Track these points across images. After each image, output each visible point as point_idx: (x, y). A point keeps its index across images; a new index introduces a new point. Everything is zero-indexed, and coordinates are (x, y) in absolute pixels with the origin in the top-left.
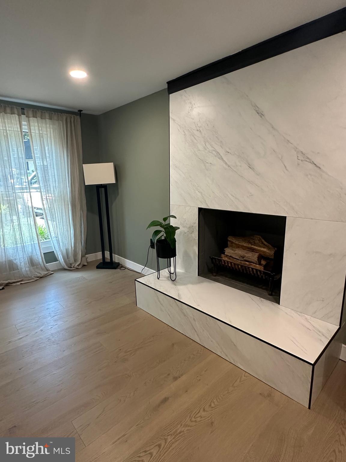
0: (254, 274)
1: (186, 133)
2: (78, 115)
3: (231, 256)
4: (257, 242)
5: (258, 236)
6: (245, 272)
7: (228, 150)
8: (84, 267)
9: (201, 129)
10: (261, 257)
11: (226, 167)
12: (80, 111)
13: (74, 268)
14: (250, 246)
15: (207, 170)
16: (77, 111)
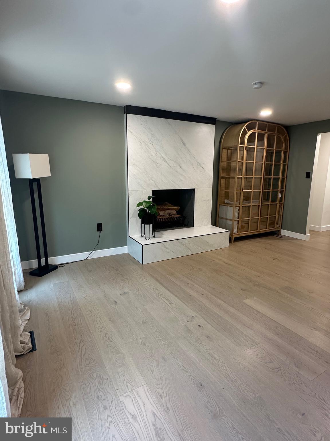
1: (142, 143)
7: (170, 158)
9: (153, 143)
11: (169, 167)
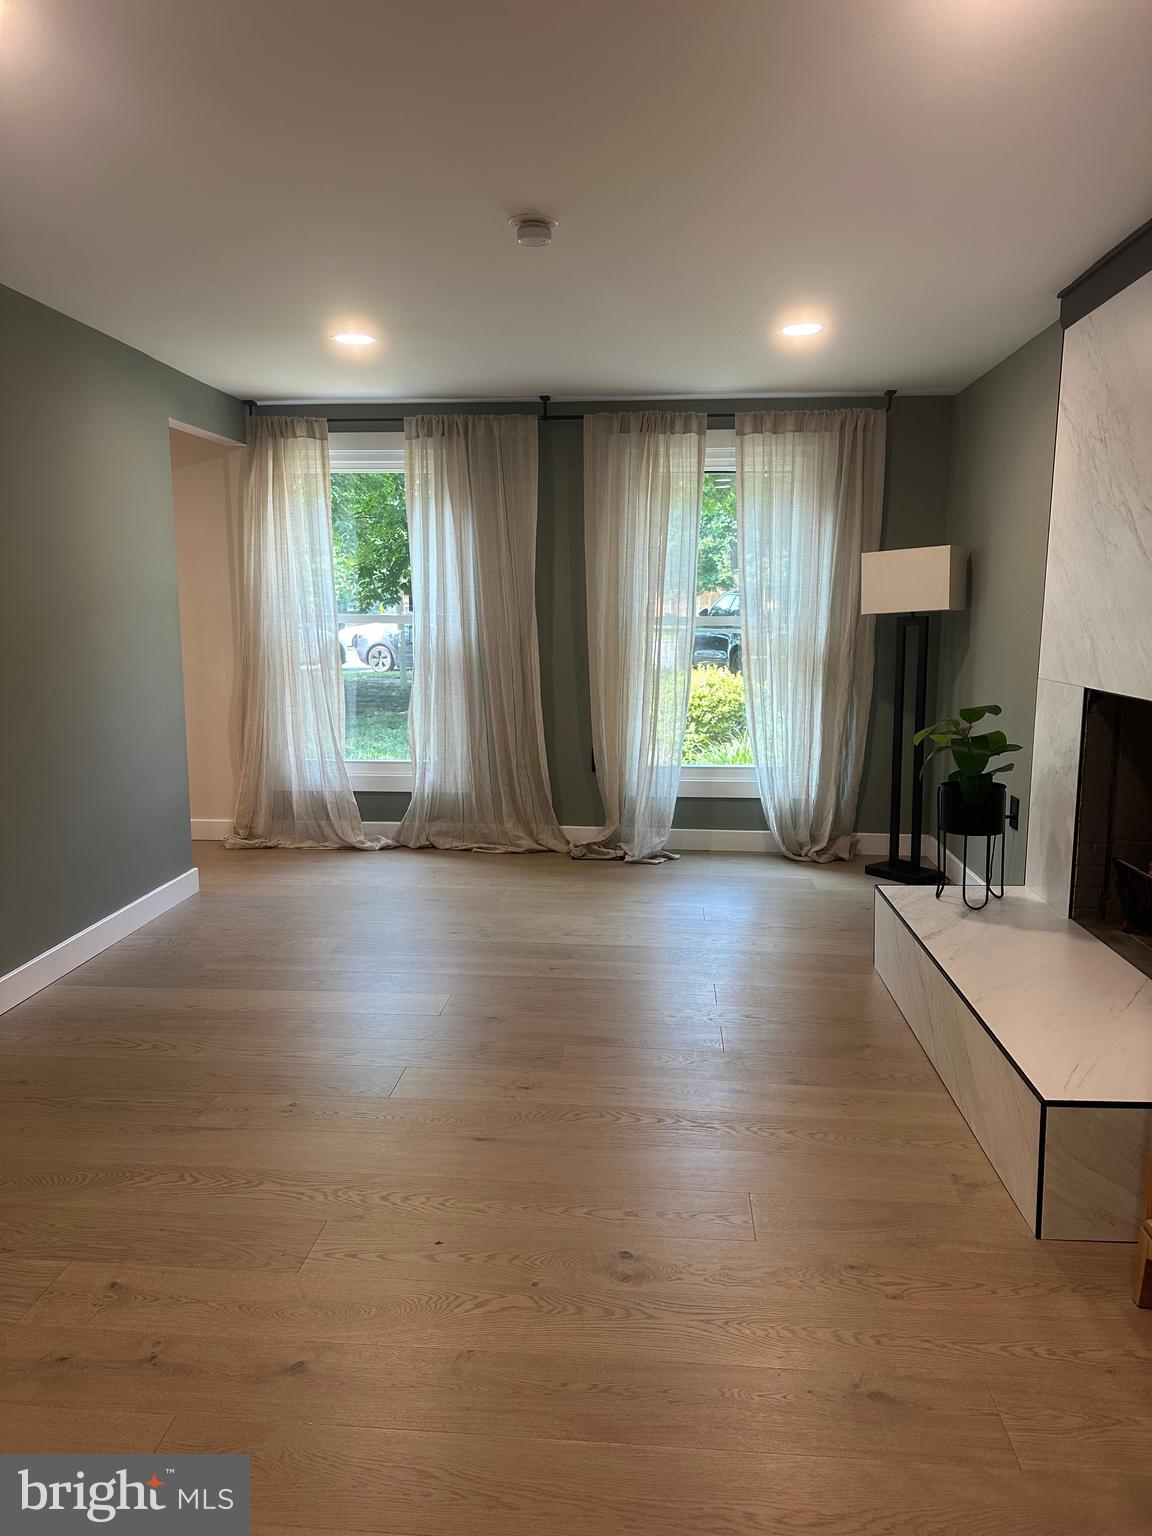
1: (1082, 448)
2: (883, 407)
7: (1146, 503)
9: (1107, 436)
11: (1140, 555)
12: (891, 393)
13: (805, 858)
15: (1108, 566)
16: (882, 394)
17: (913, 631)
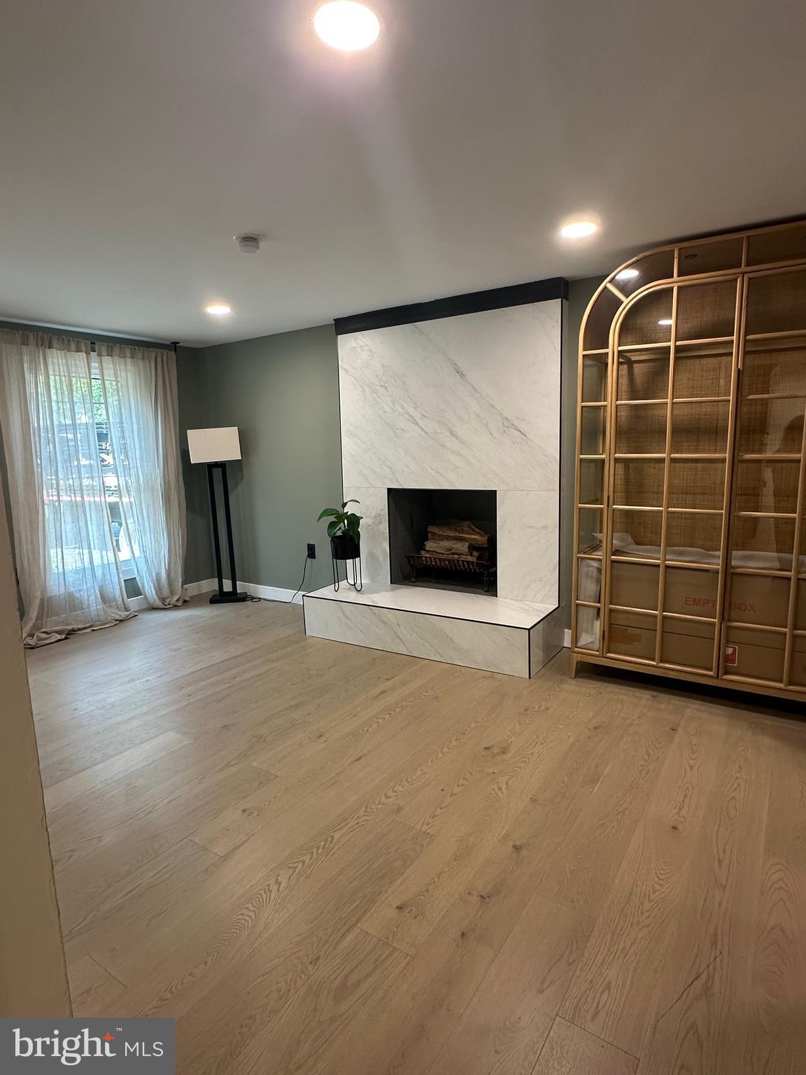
0: (466, 569)
1: (366, 389)
2: (172, 350)
3: (434, 551)
4: (466, 529)
5: (467, 522)
6: (454, 568)
7: (424, 414)
8: (186, 603)
9: (386, 385)
10: (472, 548)
11: (423, 434)
12: (175, 343)
13: (171, 606)
14: (458, 534)
15: (398, 438)
16: (169, 343)
17: (217, 473)
